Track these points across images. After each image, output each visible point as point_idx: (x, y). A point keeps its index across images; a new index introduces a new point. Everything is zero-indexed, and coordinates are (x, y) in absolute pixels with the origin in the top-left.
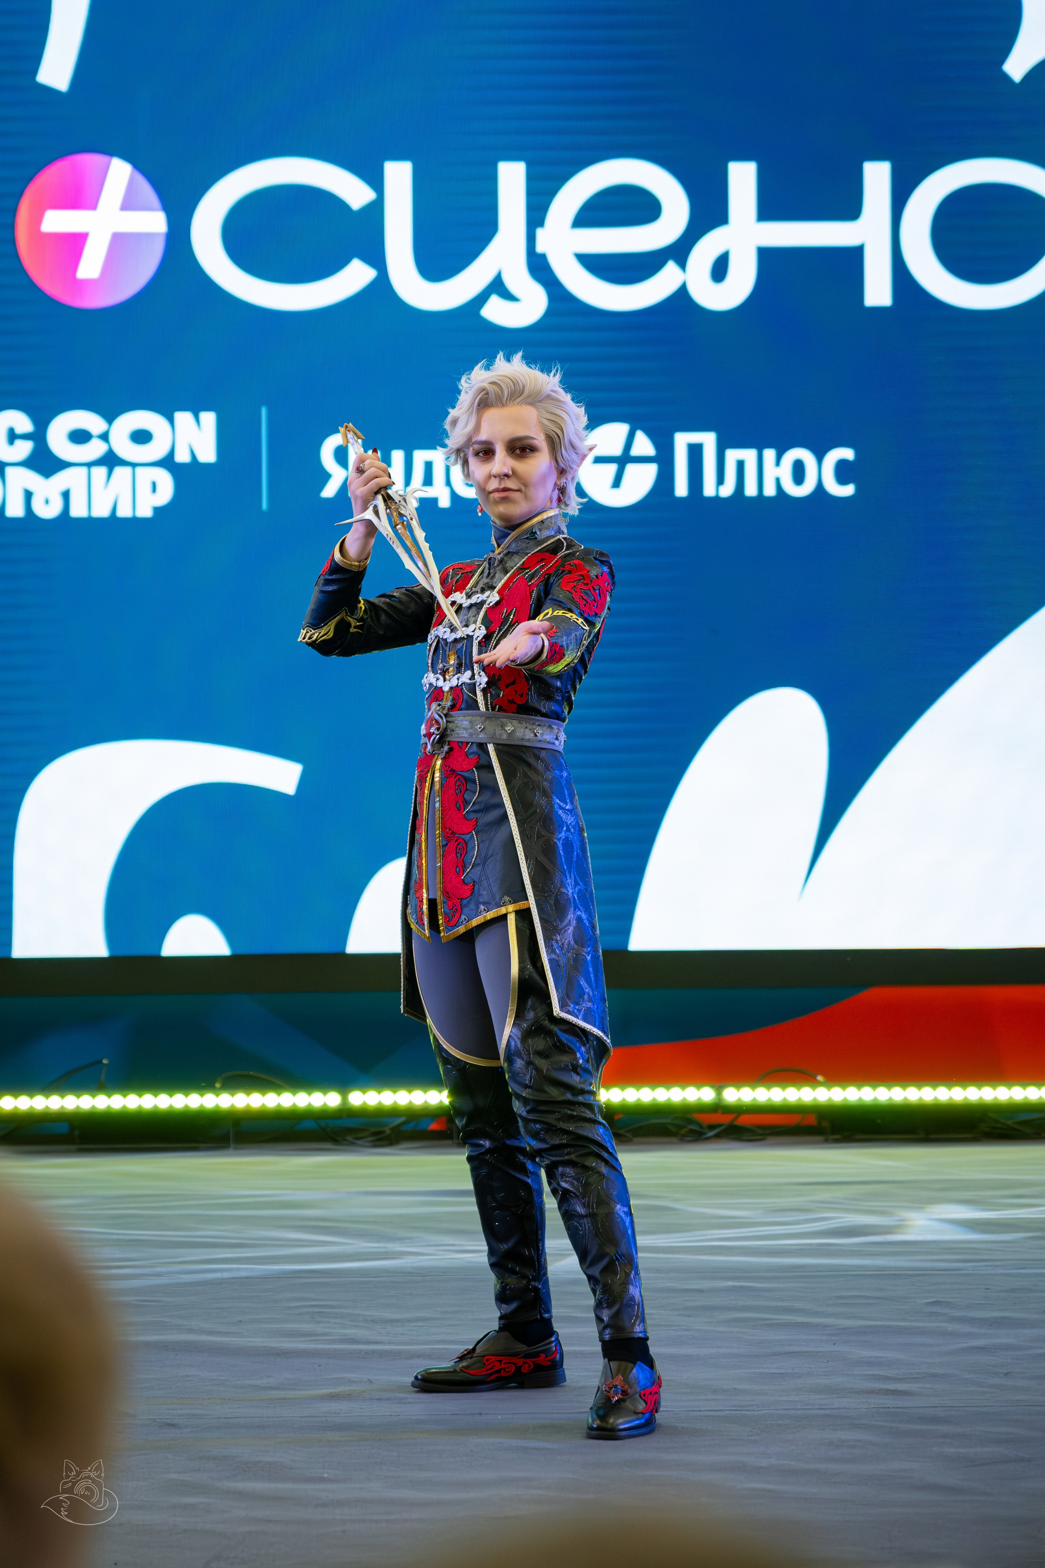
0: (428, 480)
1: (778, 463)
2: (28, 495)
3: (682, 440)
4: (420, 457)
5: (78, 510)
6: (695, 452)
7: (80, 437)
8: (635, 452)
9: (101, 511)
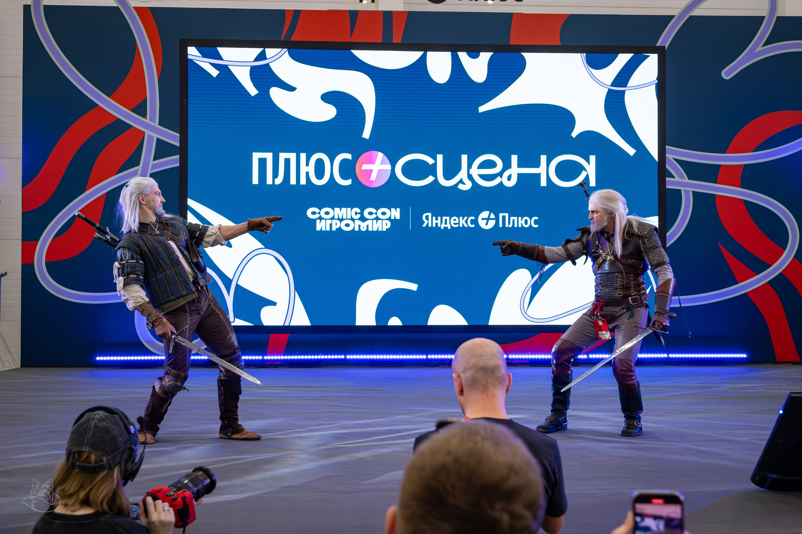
0: (446, 223)
1: (522, 220)
2: (359, 226)
3: (501, 215)
4: (444, 218)
5: (370, 229)
6: (504, 217)
7: (370, 213)
8: (491, 217)
9: (375, 229)
